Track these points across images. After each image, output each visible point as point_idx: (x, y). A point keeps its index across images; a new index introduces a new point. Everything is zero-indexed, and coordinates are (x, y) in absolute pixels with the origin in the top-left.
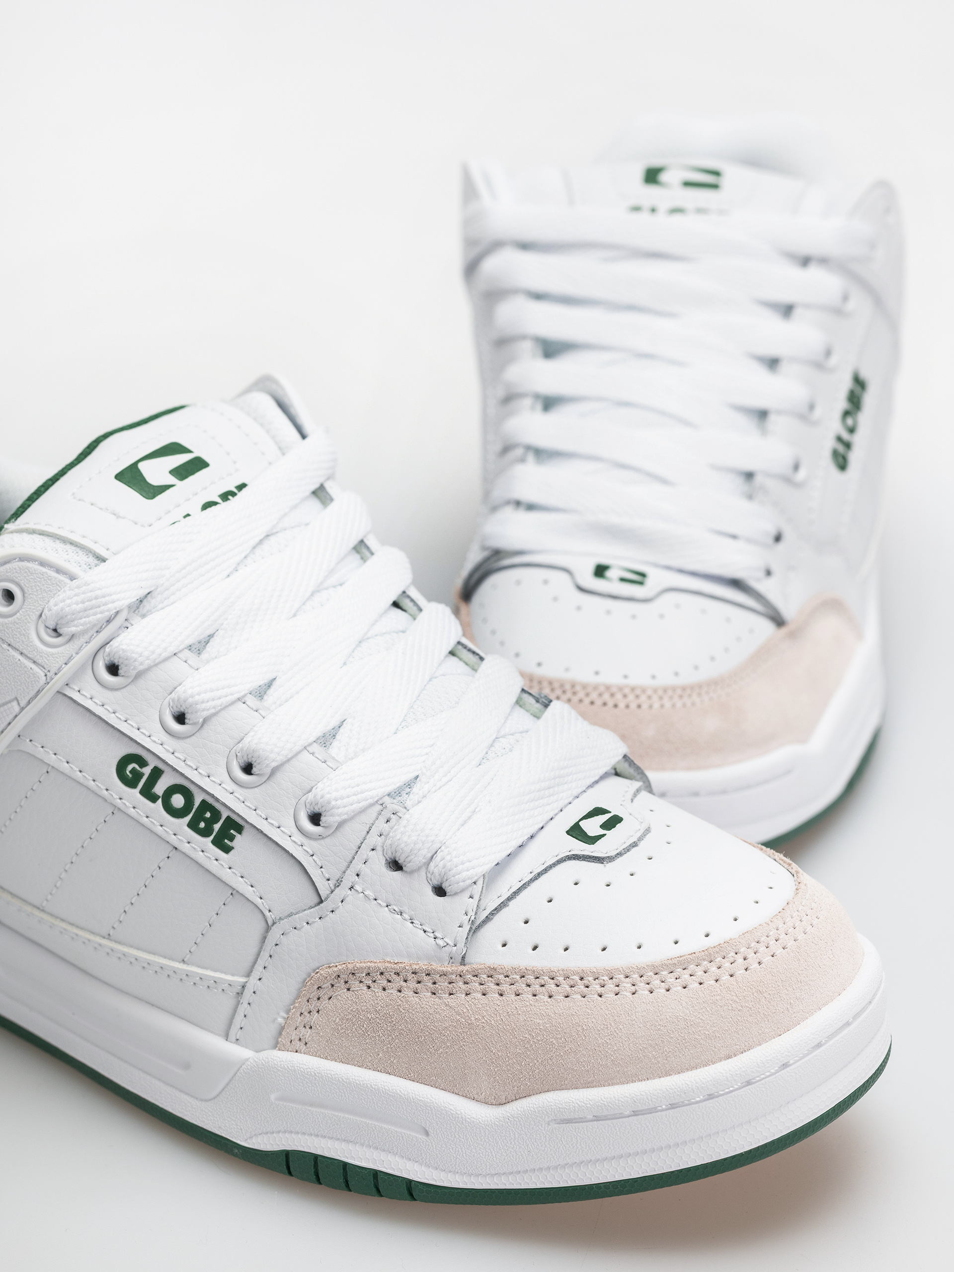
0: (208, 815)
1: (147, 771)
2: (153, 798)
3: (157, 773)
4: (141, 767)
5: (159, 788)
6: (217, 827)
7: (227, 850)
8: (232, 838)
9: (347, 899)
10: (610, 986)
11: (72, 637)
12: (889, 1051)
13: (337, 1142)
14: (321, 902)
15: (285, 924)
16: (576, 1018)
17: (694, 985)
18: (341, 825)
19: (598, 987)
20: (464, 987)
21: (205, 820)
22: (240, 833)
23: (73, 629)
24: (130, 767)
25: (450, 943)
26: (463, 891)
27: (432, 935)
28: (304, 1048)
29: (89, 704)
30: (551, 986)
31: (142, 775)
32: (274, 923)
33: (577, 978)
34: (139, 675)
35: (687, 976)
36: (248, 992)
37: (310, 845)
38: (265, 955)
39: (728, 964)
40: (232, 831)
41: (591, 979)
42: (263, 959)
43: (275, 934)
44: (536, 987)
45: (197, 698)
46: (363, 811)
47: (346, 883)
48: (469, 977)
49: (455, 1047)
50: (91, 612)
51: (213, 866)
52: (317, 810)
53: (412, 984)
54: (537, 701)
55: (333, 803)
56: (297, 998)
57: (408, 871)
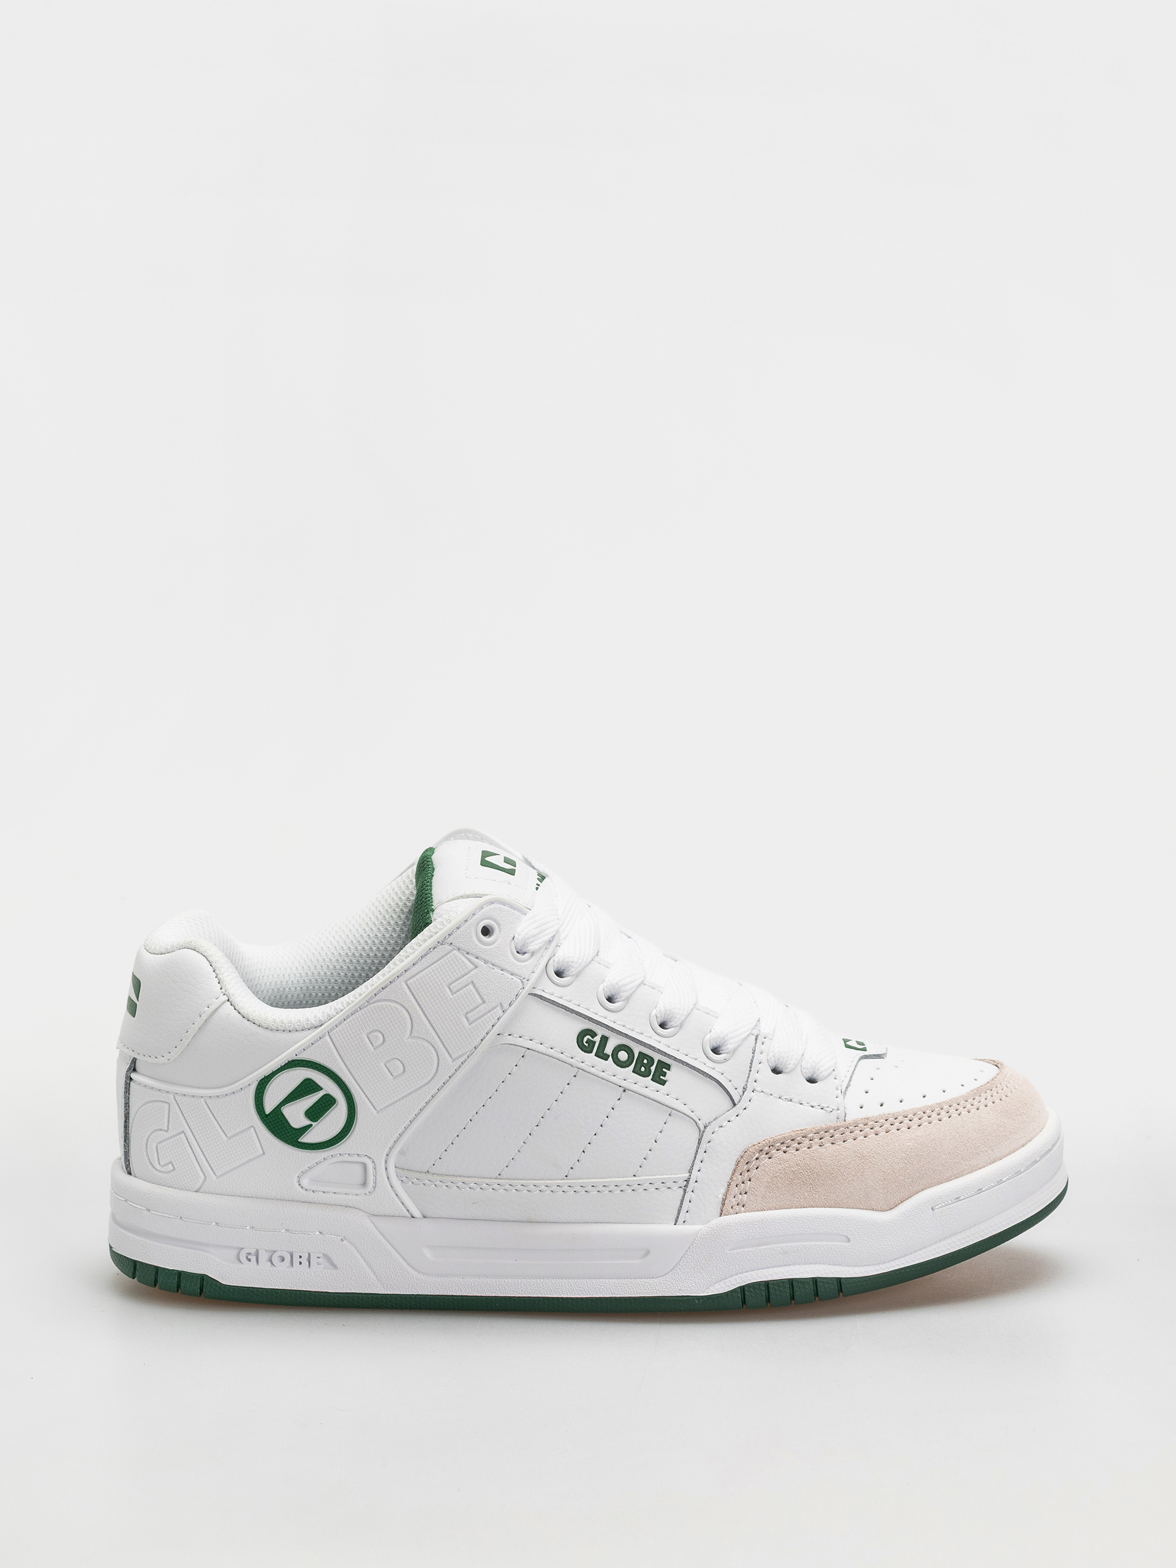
0: (645, 1061)
1: (597, 1039)
2: (605, 1057)
3: (605, 1040)
4: (593, 1038)
5: (609, 1050)
6: (653, 1068)
7: (663, 1083)
8: (664, 1074)
9: (753, 1099)
10: (943, 1113)
11: (533, 953)
12: (1067, 1183)
13: (780, 1268)
14: (735, 1105)
15: (714, 1126)
16: (932, 1136)
18: (735, 1050)
19: (936, 1115)
20: (851, 1135)
21: (643, 1065)
22: (669, 1070)
23: (532, 948)
24: (585, 1039)
25: (834, 1108)
26: (829, 1075)
28: (743, 1209)
30: (907, 1121)
31: (594, 1043)
32: (705, 1127)
34: (578, 975)
36: (692, 1182)
37: (718, 1067)
38: (701, 1151)
40: (664, 1070)
42: (700, 1155)
43: (707, 1135)
44: (897, 1125)
45: (620, 983)
46: (745, 1039)
47: (749, 1089)
48: (852, 1128)
49: (858, 1174)
50: (542, 934)
51: (657, 1096)
52: (715, 1045)
53: (817, 1141)
56: (733, 1174)
57: (786, 1073)
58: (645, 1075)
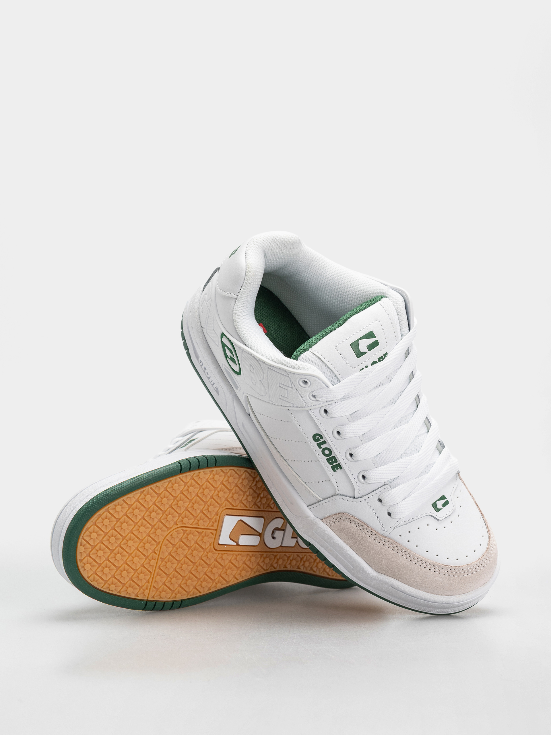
0: (334, 460)
1: (322, 440)
2: (320, 447)
3: (324, 442)
5: (323, 446)
6: (334, 464)
7: (334, 471)
8: (338, 469)
9: (362, 502)
10: (424, 564)
13: (326, 551)
14: (354, 498)
15: (341, 497)
16: (411, 567)
17: (447, 575)
18: (370, 483)
19: (421, 563)
20: (383, 542)
21: (332, 461)
22: (340, 469)
23: (319, 400)
24: (317, 437)
25: (386, 530)
26: (396, 518)
27: (381, 525)
28: (329, 526)
29: (314, 417)
30: (408, 556)
31: (320, 440)
32: (338, 494)
33: (416, 558)
34: (332, 417)
35: (446, 572)
36: (320, 503)
37: (359, 483)
39: (459, 573)
40: (338, 467)
41: (420, 560)
42: (330, 499)
43: (336, 497)
44: (404, 554)
45: (346, 432)
46: (378, 483)
47: (364, 498)
48: (386, 541)
50: (327, 397)
51: (328, 473)
52: (365, 476)
53: (370, 534)
54: (441, 445)
55: (372, 479)
56: (335, 515)
57: (382, 504)
58: (330, 463)
